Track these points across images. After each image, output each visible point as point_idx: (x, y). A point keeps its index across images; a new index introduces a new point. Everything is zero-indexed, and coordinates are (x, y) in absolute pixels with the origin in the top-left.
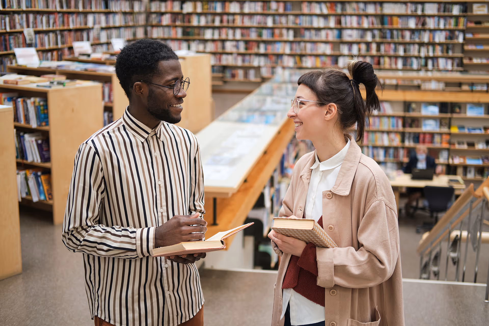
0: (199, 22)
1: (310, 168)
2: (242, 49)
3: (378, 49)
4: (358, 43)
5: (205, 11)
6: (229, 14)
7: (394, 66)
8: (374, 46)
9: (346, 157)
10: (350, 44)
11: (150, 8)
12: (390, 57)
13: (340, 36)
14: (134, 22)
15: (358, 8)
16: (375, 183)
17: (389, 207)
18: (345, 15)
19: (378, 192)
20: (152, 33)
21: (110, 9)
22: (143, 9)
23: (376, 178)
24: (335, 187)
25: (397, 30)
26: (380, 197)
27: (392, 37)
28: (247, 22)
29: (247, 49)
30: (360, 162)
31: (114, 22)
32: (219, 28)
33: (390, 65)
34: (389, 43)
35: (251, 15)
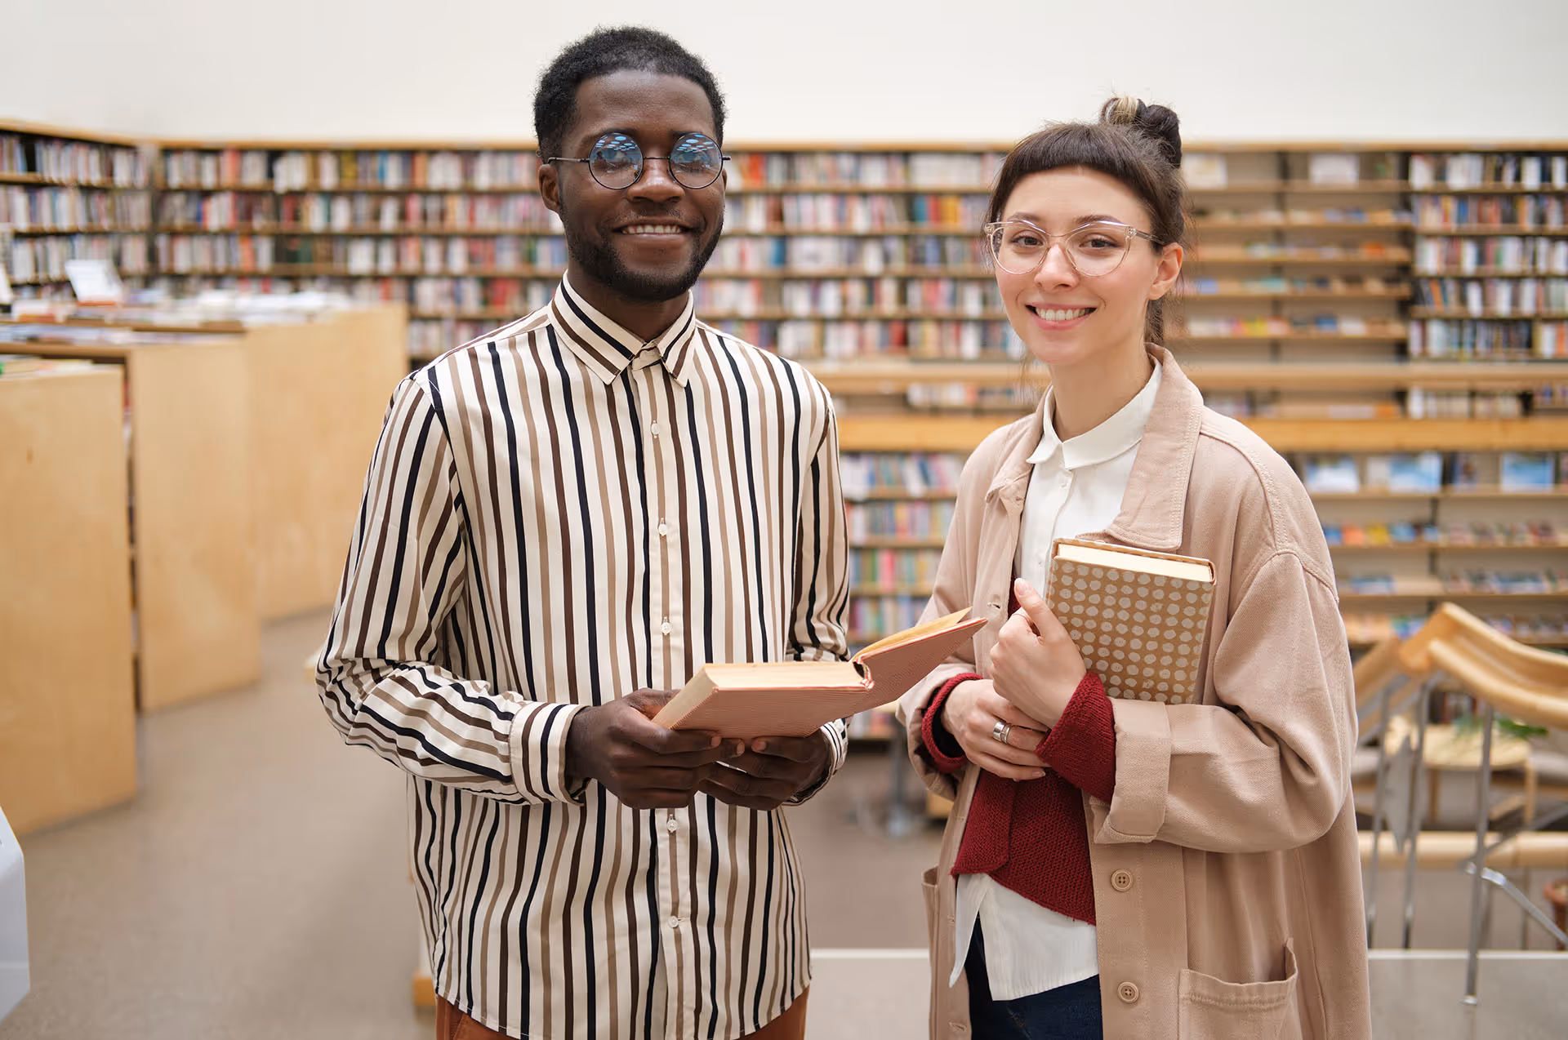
0: (329, 217)
1: (1028, 461)
2: (472, 302)
3: (903, 298)
4: (841, 279)
5: (348, 184)
6: (426, 193)
7: (951, 349)
8: (888, 290)
9: (1151, 418)
10: (816, 282)
11: (166, 176)
12: (940, 321)
13: (782, 257)
14: (115, 218)
15: (836, 173)
16: (1263, 497)
17: (1317, 578)
18: (797, 194)
19: (1276, 526)
20: (171, 257)
21: (42, 172)
22: (141, 179)
23: (1264, 481)
24: (1125, 519)
25: (960, 237)
26: (1287, 545)
27: (943, 258)
28: (486, 218)
29: (486, 301)
30: (1202, 431)
31: (54, 216)
32: (397, 237)
33: (941, 344)
34: (936, 279)
35: (498, 196)
